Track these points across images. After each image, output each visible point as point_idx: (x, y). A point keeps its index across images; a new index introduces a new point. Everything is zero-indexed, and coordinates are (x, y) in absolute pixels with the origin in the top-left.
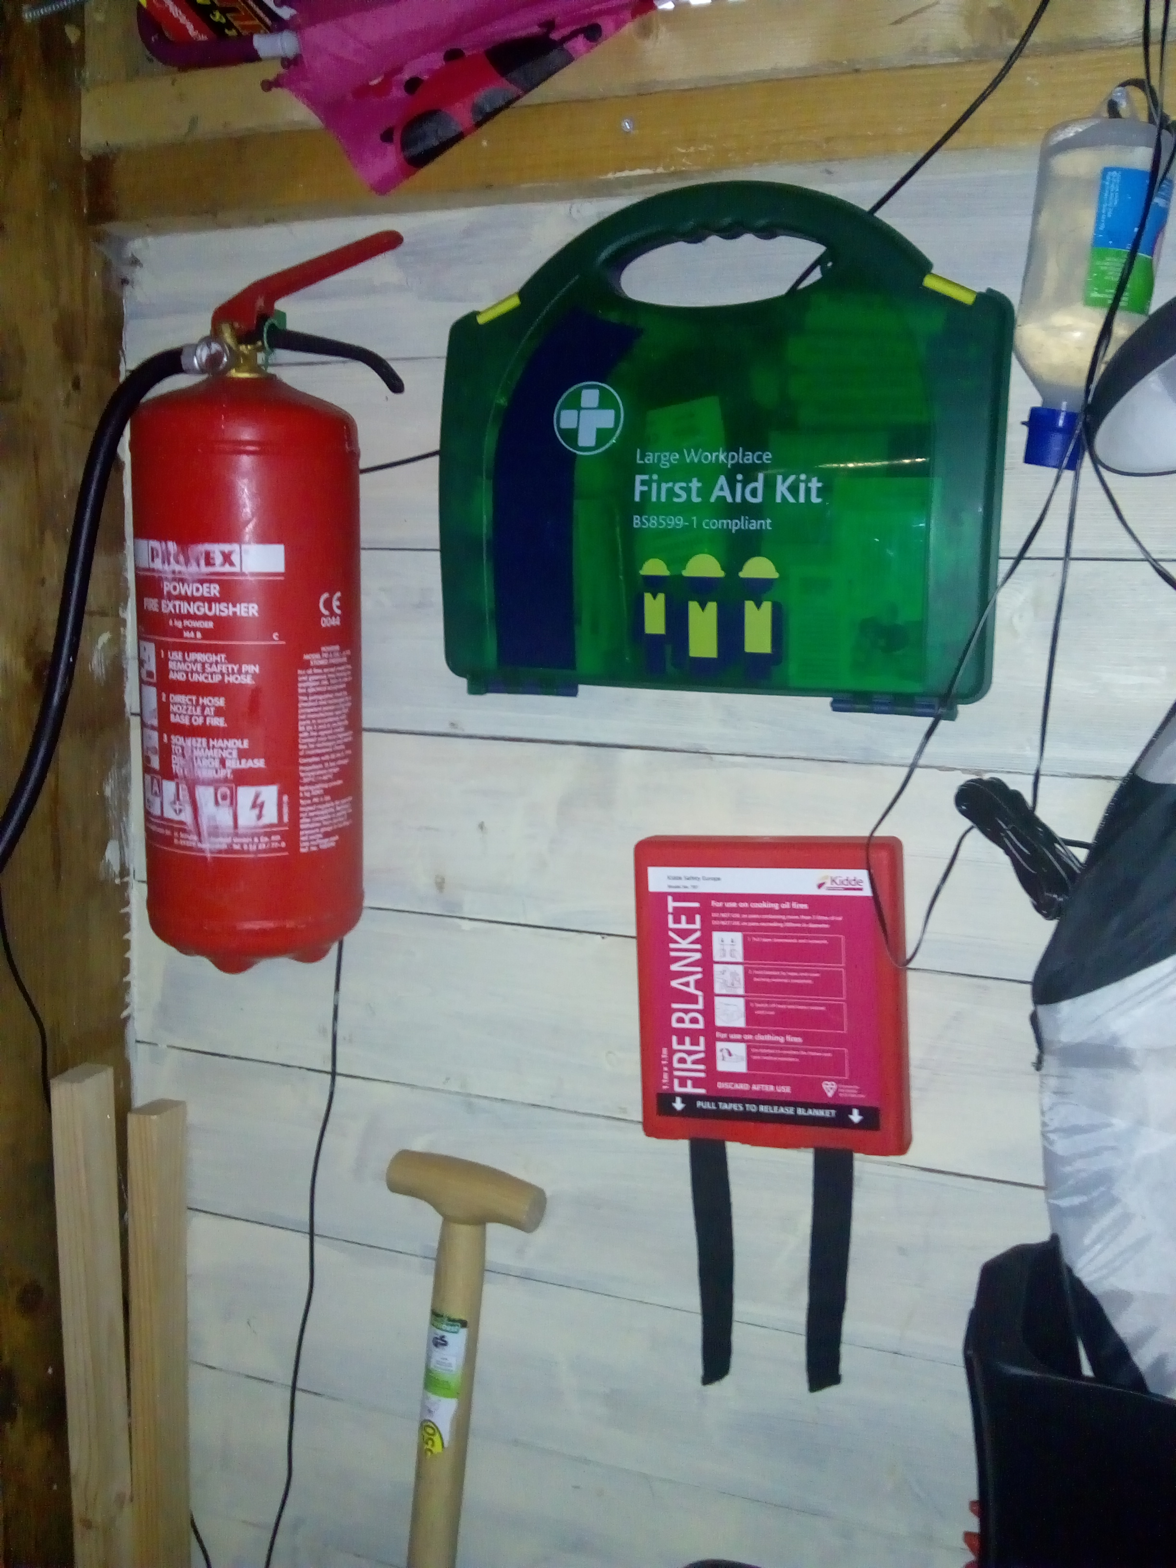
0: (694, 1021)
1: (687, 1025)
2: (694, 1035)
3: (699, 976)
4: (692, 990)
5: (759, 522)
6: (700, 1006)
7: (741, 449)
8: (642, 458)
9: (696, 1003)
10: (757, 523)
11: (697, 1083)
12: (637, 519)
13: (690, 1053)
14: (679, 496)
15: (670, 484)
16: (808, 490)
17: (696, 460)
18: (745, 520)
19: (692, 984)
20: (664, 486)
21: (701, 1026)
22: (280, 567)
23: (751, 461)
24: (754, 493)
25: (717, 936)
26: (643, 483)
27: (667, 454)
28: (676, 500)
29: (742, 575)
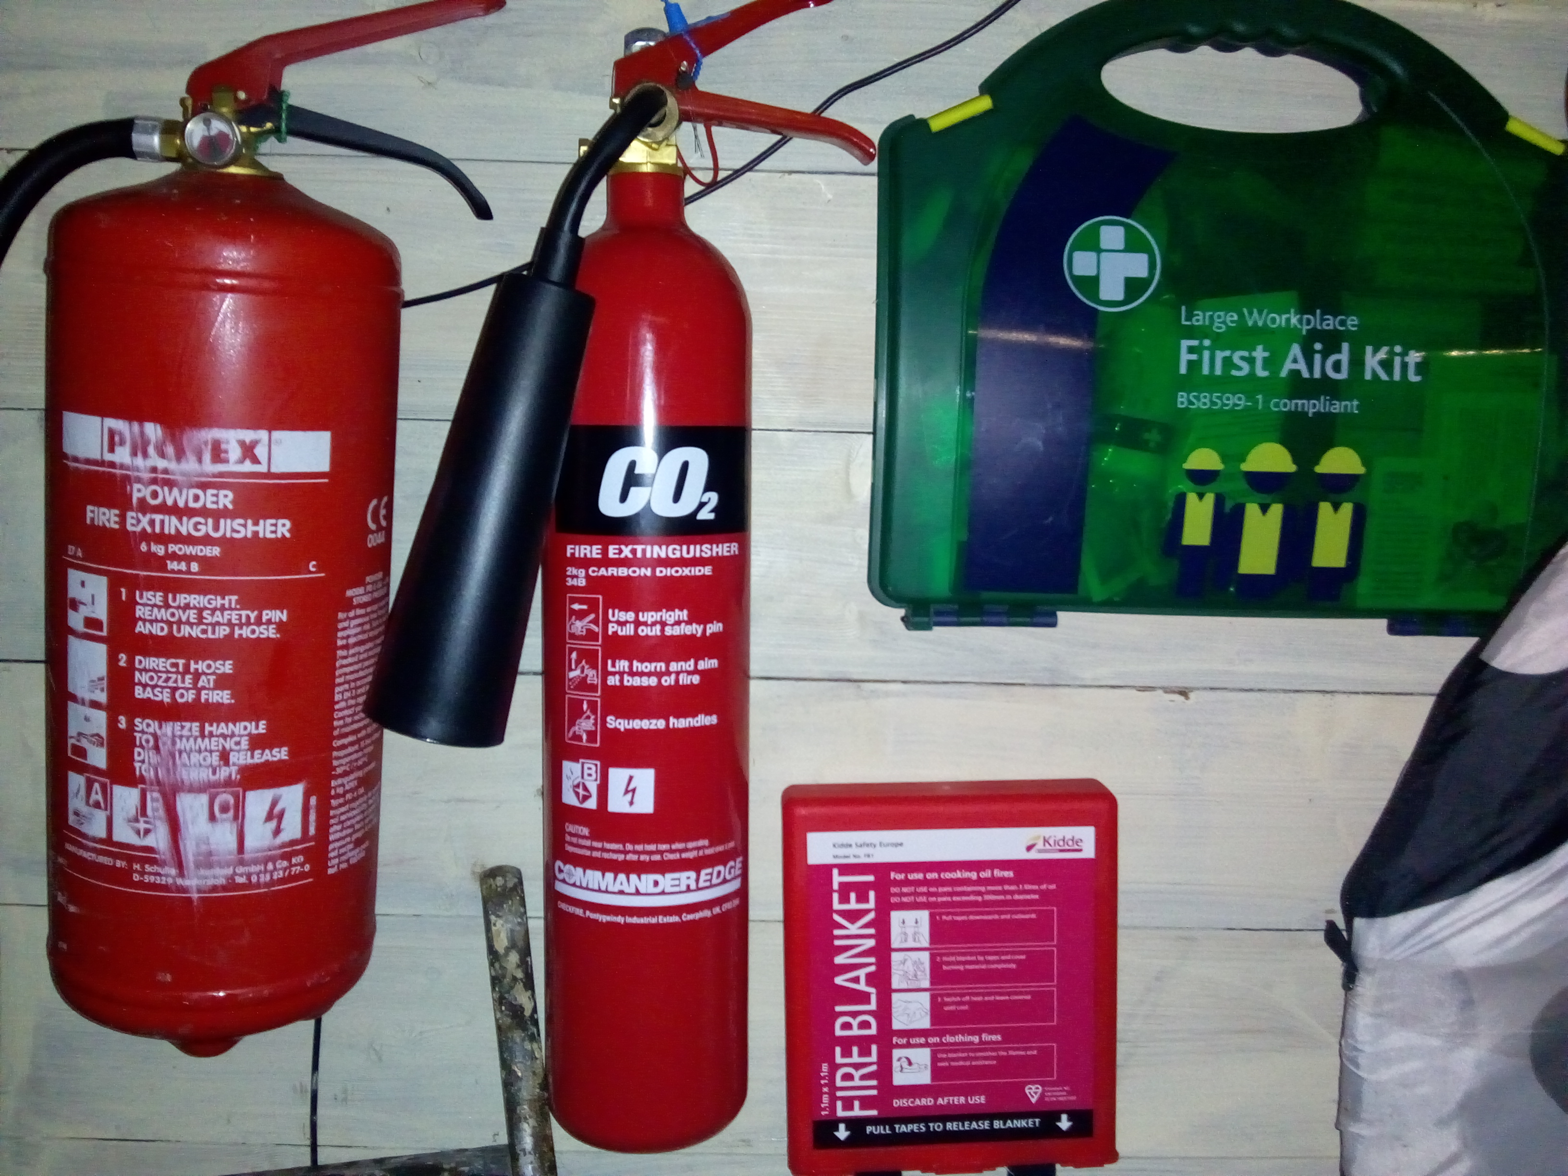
0: (865, 1025)
1: (856, 1032)
2: (864, 1044)
3: (872, 969)
4: (862, 986)
5: (1344, 403)
6: (873, 1006)
7: (1318, 311)
8: (1188, 318)
9: (868, 1002)
10: (1340, 405)
11: (866, 1103)
12: (1182, 397)
13: (857, 1066)
14: (1240, 368)
15: (1227, 353)
16: (1404, 366)
17: (1260, 324)
18: (1326, 400)
19: (863, 980)
20: (1220, 355)
21: (873, 1031)
22: (323, 464)
23: (1331, 327)
24: (1337, 367)
25: (896, 916)
26: (1191, 350)
27: (1222, 314)
28: (1234, 373)
29: (1319, 469)
